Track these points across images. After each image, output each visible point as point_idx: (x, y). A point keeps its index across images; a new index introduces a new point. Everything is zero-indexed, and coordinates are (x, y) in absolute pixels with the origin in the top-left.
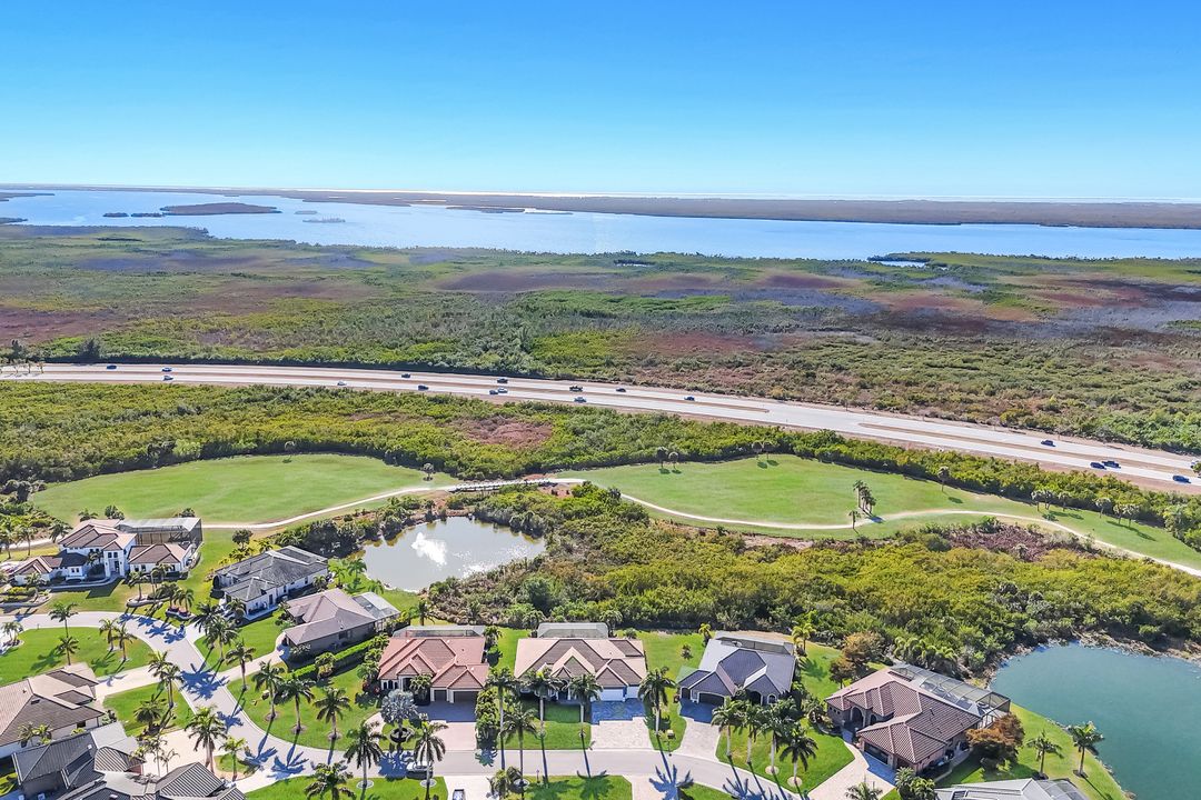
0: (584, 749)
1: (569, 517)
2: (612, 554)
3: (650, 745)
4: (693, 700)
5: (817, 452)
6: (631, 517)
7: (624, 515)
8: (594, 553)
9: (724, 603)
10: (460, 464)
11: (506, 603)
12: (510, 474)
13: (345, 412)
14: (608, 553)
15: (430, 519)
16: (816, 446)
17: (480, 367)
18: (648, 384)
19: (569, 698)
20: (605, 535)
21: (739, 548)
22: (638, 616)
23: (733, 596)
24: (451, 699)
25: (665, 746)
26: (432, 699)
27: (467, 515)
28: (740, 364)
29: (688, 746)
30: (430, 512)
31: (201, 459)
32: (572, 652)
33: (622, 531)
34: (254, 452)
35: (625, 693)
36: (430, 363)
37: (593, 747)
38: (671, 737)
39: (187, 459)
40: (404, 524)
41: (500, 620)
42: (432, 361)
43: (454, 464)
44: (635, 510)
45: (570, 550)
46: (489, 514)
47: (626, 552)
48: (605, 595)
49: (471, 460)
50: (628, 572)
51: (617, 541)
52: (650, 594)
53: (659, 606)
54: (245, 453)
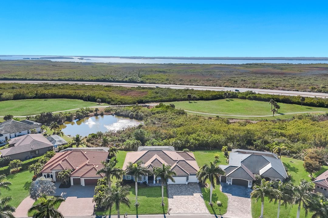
0: (164, 214)
1: (154, 114)
2: (173, 124)
3: (207, 211)
4: (229, 183)
5: (247, 97)
6: (180, 113)
7: (177, 112)
8: (165, 124)
9: (231, 139)
10: (112, 100)
11: (124, 141)
12: (131, 103)
13: (74, 89)
14: (171, 124)
15: (96, 115)
16: (247, 95)
17: (124, 80)
18: (181, 84)
19: (154, 182)
20: (169, 119)
21: (228, 123)
22: (189, 144)
23: (233, 136)
24: (83, 183)
25: (217, 211)
26: (72, 184)
27: (112, 114)
28: (211, 80)
29: (232, 211)
30: (97, 113)
31: (13, 100)
32: (156, 156)
33: (176, 117)
34: (34, 98)
35: (187, 179)
36: (107, 79)
37: (170, 212)
38: (220, 205)
39: (7, 99)
40: (85, 117)
41: (120, 147)
42: (108, 79)
43: (109, 100)
44: (182, 111)
45: (154, 124)
46: (121, 113)
47: (179, 123)
48: (171, 137)
49: (116, 99)
50: (181, 129)
51: (175, 121)
52: (194, 136)
53: (198, 140)
54: (31, 98)
